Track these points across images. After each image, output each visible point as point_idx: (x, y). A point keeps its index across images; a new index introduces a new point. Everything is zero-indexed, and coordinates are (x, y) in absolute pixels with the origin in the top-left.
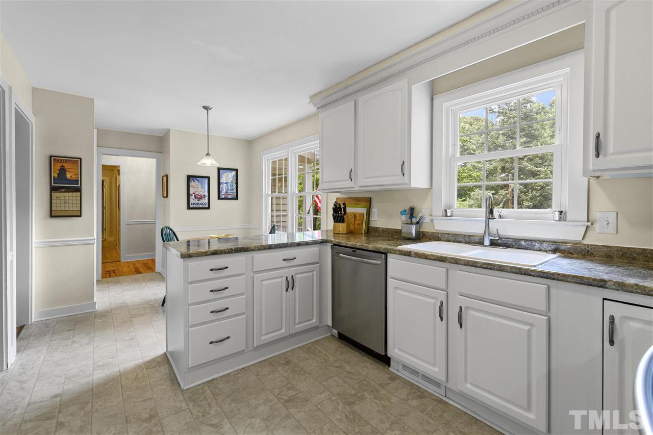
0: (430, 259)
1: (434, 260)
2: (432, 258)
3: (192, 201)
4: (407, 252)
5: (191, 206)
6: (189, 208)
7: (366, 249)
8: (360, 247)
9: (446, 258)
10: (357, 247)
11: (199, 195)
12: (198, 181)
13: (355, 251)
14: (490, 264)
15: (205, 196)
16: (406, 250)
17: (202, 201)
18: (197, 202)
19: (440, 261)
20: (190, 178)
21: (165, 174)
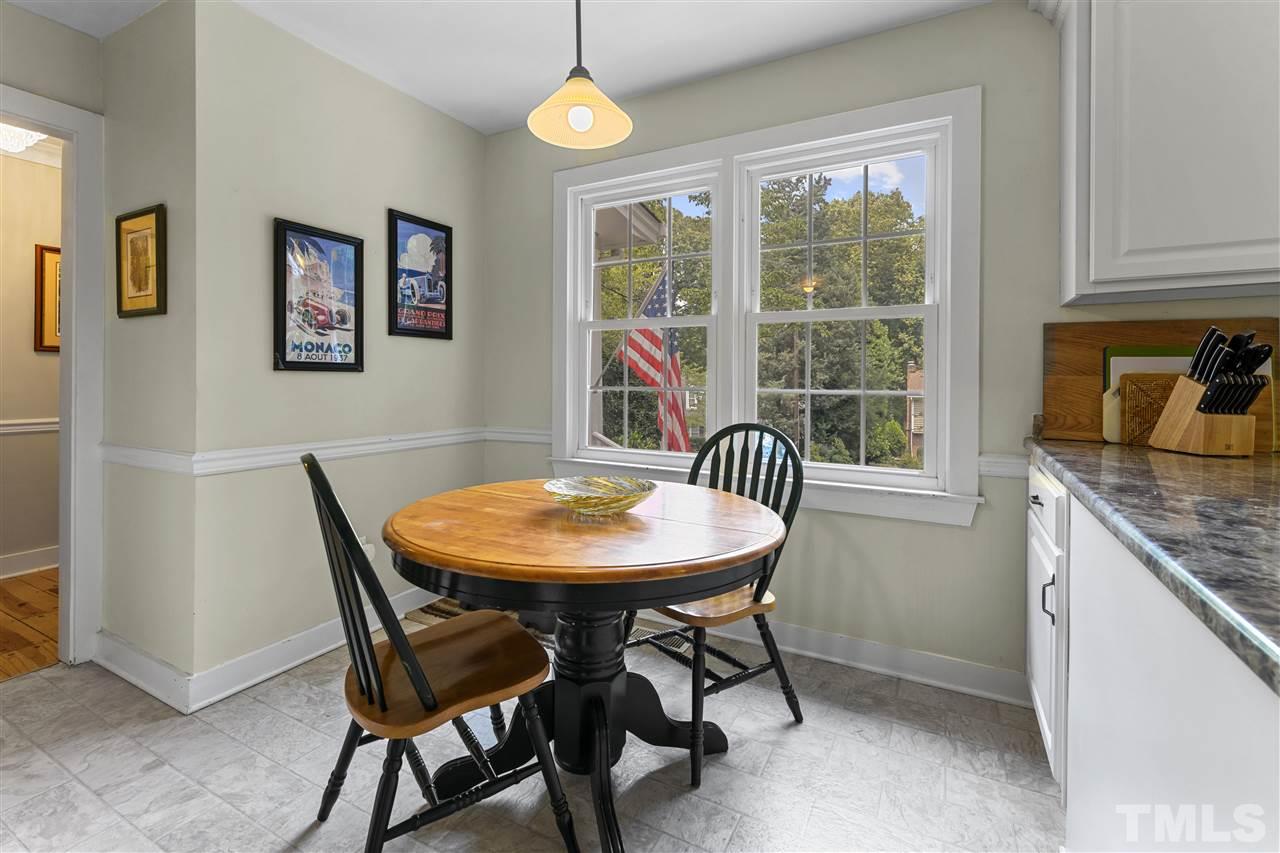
3: (293, 335)
5: (291, 356)
6: (281, 363)
11: (322, 312)
12: (320, 250)
15: (343, 320)
17: (334, 338)
18: (316, 339)
20: (284, 233)
21: (152, 201)
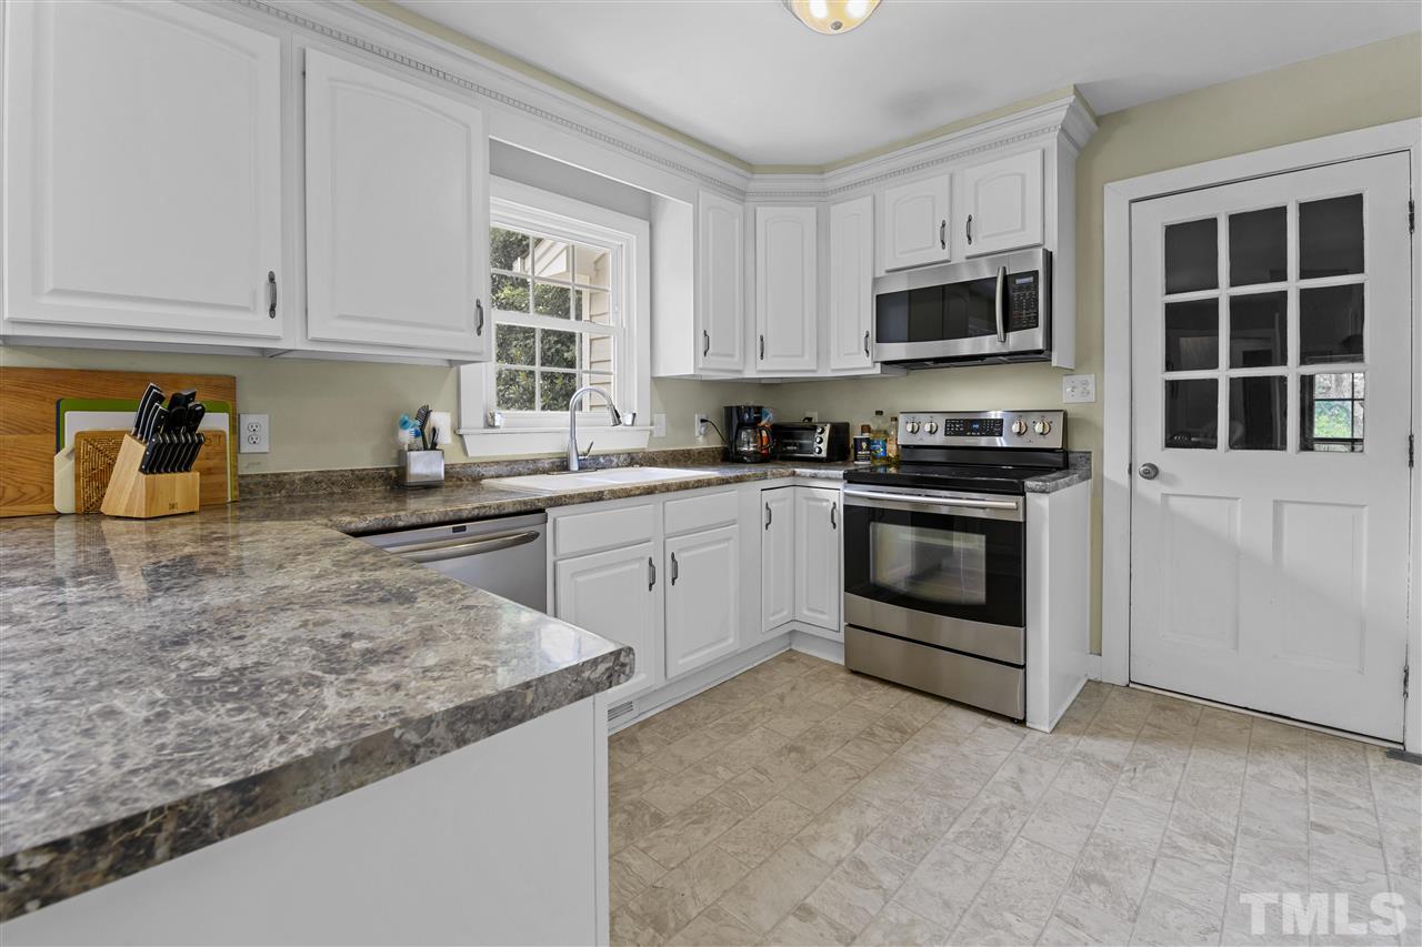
0: (635, 495)
1: (640, 495)
2: (637, 492)
4: (595, 493)
7: (497, 512)
8: (476, 512)
9: (655, 486)
10: (465, 515)
13: (464, 529)
14: (700, 481)
16: (594, 490)
19: (648, 494)
